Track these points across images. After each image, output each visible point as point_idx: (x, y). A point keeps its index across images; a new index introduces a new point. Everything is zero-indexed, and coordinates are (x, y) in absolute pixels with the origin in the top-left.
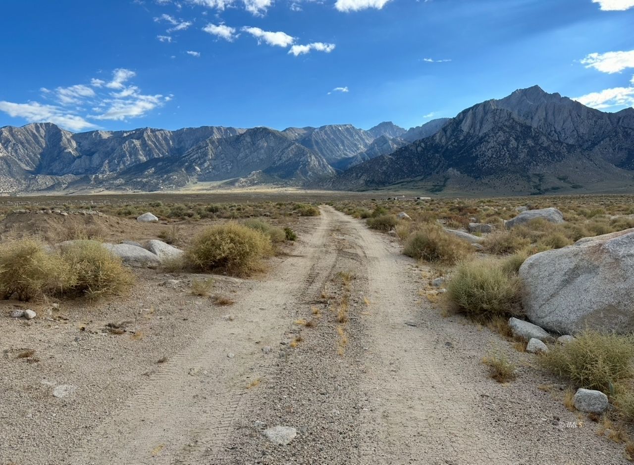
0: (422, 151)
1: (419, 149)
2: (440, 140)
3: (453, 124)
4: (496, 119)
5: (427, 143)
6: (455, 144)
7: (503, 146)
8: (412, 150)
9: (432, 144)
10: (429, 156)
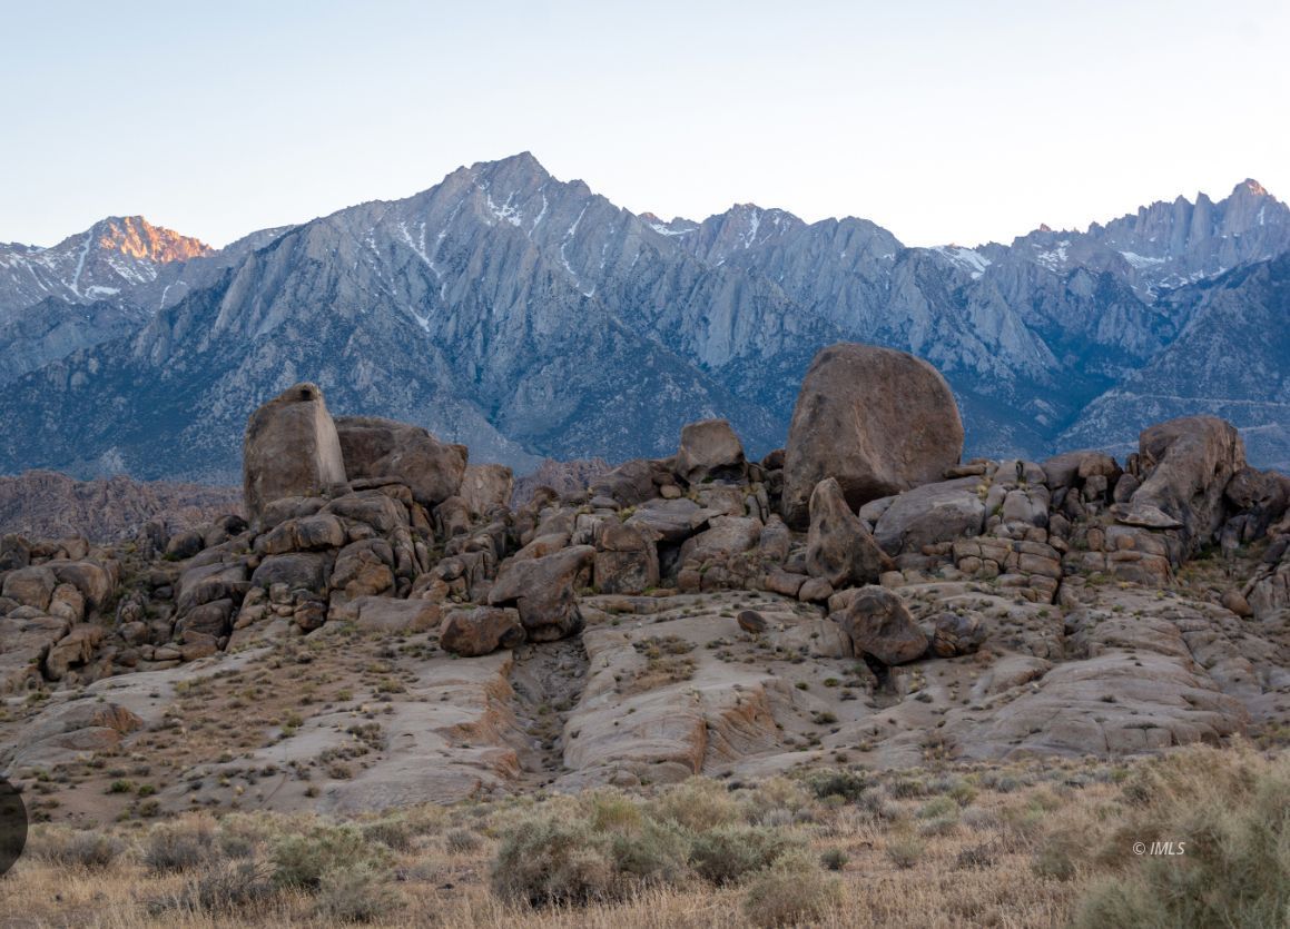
0: (83, 386)
1: (78, 378)
2: (148, 349)
3: (201, 298)
4: (300, 294)
5: (108, 357)
6: (182, 366)
7: (258, 386)
8: (52, 384)
9: (121, 362)
10: (98, 402)
